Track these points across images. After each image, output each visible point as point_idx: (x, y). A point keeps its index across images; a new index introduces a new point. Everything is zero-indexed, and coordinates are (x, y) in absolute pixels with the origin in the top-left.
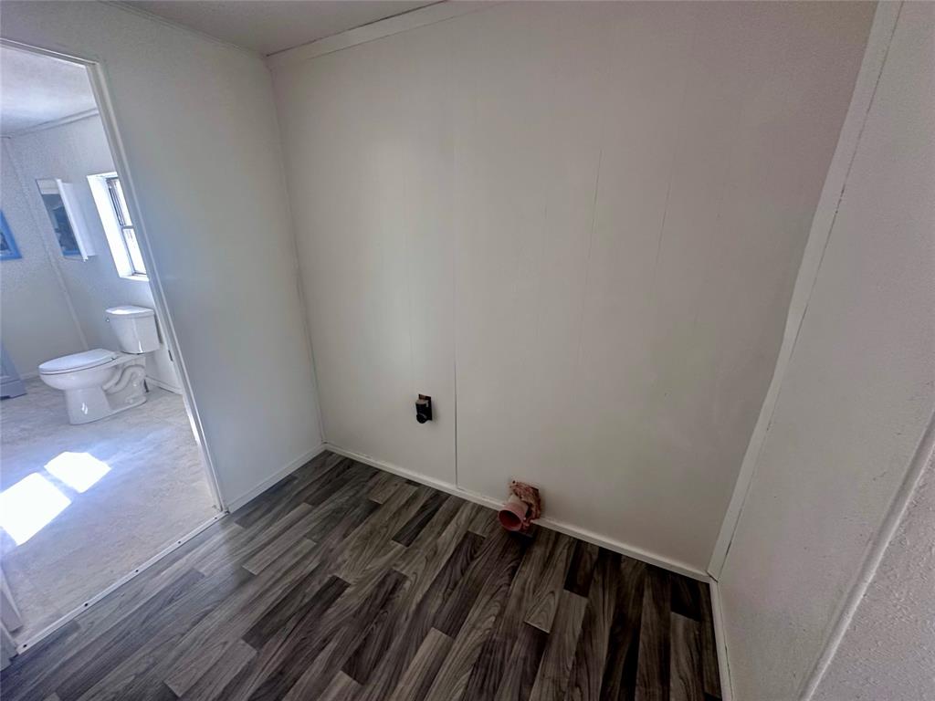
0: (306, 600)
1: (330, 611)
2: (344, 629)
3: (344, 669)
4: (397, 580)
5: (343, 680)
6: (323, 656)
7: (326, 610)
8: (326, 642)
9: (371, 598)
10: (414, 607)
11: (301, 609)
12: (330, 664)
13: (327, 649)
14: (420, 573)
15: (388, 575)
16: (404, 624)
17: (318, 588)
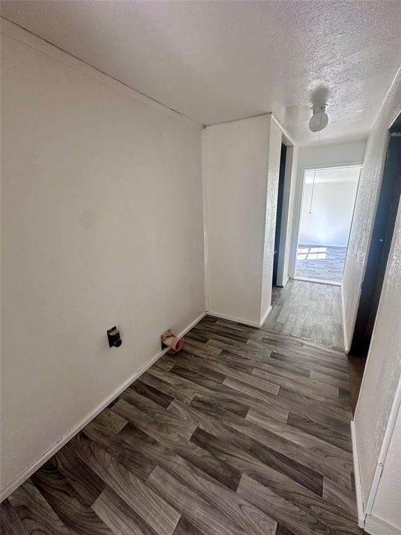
0: (207, 453)
1: (215, 434)
2: (225, 423)
3: (245, 417)
4: (197, 401)
5: (250, 417)
6: (240, 429)
7: (214, 437)
8: (232, 431)
9: (207, 413)
10: (212, 392)
11: (213, 455)
12: (244, 424)
13: (235, 428)
14: (194, 391)
15: (193, 406)
16: (220, 395)
17: (199, 448)
